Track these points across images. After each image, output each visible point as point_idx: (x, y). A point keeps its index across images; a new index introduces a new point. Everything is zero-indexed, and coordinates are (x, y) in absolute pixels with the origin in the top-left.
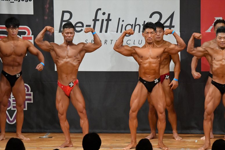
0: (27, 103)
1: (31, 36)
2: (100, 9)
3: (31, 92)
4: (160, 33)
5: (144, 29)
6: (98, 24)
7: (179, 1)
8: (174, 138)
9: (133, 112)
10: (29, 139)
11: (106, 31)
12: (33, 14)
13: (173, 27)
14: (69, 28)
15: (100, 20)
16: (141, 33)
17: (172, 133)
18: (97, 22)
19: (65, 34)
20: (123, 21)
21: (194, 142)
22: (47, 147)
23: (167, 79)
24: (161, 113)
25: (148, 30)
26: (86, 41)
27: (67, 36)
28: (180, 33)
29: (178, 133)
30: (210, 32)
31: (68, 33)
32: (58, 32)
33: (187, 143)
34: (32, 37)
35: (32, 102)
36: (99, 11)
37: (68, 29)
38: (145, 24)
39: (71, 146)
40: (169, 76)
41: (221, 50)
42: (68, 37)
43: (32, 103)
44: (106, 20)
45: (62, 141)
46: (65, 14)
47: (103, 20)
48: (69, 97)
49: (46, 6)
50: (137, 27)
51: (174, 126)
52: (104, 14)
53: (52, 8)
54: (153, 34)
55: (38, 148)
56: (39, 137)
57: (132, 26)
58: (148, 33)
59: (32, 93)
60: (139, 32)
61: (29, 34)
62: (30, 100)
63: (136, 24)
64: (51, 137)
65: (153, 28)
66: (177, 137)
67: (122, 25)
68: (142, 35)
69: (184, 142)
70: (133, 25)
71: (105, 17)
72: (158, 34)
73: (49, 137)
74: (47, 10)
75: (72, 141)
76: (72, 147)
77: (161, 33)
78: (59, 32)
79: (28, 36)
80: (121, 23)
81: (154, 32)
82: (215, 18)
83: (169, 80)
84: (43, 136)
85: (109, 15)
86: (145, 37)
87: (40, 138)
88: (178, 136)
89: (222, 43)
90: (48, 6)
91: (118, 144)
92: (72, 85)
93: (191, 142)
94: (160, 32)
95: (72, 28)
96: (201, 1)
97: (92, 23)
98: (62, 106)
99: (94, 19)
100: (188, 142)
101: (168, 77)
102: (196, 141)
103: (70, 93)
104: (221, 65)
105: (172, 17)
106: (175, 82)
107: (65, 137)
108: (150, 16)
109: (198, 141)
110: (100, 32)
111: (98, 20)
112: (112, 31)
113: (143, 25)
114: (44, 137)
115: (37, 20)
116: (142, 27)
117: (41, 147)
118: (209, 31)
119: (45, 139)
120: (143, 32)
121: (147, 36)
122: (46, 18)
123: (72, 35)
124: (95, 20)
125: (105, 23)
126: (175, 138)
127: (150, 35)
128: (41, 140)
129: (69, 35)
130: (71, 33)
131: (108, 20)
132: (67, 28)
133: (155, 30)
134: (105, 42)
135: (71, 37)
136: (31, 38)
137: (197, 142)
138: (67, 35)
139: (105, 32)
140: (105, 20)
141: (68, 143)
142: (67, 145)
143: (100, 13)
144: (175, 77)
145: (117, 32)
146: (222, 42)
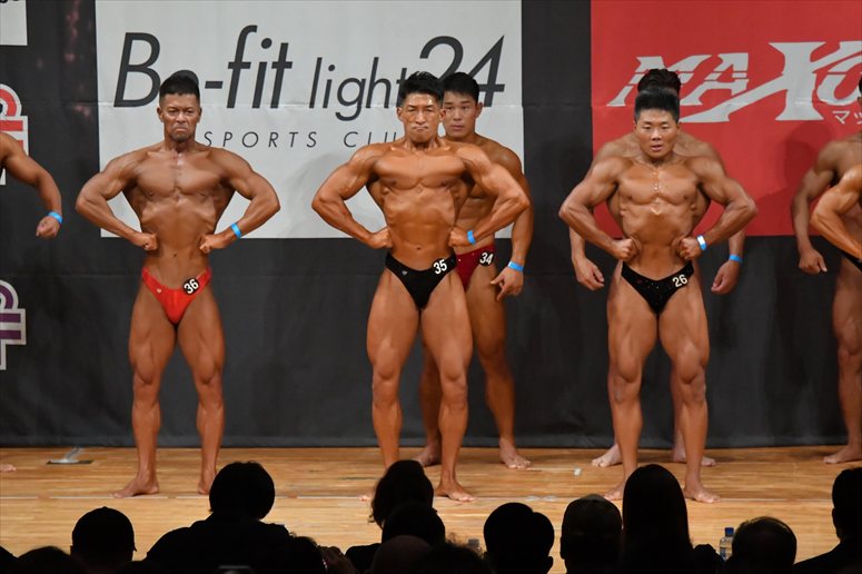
0: (7, 346)
1: (18, 117)
2: (253, 28)
3: (19, 307)
4: (462, 111)
5: (402, 96)
6: (248, 78)
7: (520, 2)
8: (503, 463)
9: (385, 378)
10: (10, 467)
11: (275, 104)
12: (25, 44)
13: (501, 88)
14: (180, 94)
15: (252, 65)
16: (393, 108)
17: (498, 447)
18: (243, 72)
19: (168, 115)
20: (332, 68)
21: (571, 475)
22: (76, 494)
23: (486, 264)
24: (453, 379)
25: (415, 99)
26: (208, 136)
27: (174, 121)
28: (522, 109)
29: (518, 446)
30: (624, 105)
31: (176, 110)
32: (113, 104)
33: (546, 479)
34: (21, 123)
35: (23, 342)
36: (251, 35)
37: (176, 95)
38: (407, 77)
39: (155, 489)
40: (491, 256)
41: (651, 166)
42: (176, 124)
43: (22, 346)
44: (274, 65)
45: (124, 474)
46: (135, 43)
47: (263, 66)
48: (176, 326)
49: (68, 17)
50: (380, 89)
51: (506, 422)
52: (267, 43)
53: (90, 25)
54: (432, 114)
55: (43, 498)
56: (47, 461)
57: (362, 84)
58: (415, 108)
59: (22, 312)
60: (386, 106)
61: (12, 112)
62: (15, 335)
63: (377, 79)
64: (89, 462)
65: (431, 93)
66: (513, 459)
67: (329, 82)
68: (396, 115)
69: (537, 473)
70: (364, 80)
71: (272, 55)
72: (457, 116)
73: (81, 462)
74: (75, 32)
75: (160, 473)
76: (157, 493)
77: (469, 112)
78: (115, 106)
79: (11, 118)
80: (325, 75)
81: (436, 106)
82: (639, 59)
83: (492, 269)
84: (61, 457)
85: (284, 47)
86: (407, 122)
87: (50, 463)
88: (519, 454)
89: (654, 143)
90: (76, 16)
91: (315, 485)
92: (192, 286)
93: (559, 475)
94: (464, 108)
95: (191, 93)
96: (592, 2)
97: (226, 76)
98: (152, 356)
99: (233, 60)
100: (551, 474)
101: (488, 258)
102: (577, 472)
103: (184, 313)
104: (651, 216)
105: (494, 54)
106: (512, 273)
107: (139, 462)
108: (423, 52)
109: (582, 470)
110: (254, 107)
111: (247, 65)
112: (295, 103)
113: (398, 81)
114: (65, 461)
115: (40, 64)
116: (395, 89)
117: (53, 494)
118: (619, 101)
119: (66, 468)
120: (398, 105)
121: (411, 119)
122: (71, 57)
123: (189, 118)
124: (238, 65)
125: (271, 74)
126: (508, 461)
127: (420, 117)
128: (53, 470)
129: (181, 117)
130: (186, 110)
131: (282, 64)
132: (172, 93)
133: (439, 98)
134: (271, 139)
135: (186, 124)
136: (17, 126)
137: (581, 475)
138: (172, 118)
139: (272, 107)
140: (269, 66)
141: (147, 479)
142: (143, 489)
143: (253, 41)
144: (513, 258)
145: (312, 105)
146: (654, 139)
